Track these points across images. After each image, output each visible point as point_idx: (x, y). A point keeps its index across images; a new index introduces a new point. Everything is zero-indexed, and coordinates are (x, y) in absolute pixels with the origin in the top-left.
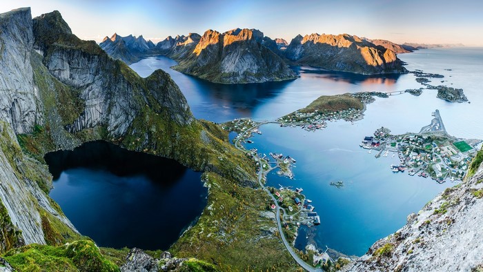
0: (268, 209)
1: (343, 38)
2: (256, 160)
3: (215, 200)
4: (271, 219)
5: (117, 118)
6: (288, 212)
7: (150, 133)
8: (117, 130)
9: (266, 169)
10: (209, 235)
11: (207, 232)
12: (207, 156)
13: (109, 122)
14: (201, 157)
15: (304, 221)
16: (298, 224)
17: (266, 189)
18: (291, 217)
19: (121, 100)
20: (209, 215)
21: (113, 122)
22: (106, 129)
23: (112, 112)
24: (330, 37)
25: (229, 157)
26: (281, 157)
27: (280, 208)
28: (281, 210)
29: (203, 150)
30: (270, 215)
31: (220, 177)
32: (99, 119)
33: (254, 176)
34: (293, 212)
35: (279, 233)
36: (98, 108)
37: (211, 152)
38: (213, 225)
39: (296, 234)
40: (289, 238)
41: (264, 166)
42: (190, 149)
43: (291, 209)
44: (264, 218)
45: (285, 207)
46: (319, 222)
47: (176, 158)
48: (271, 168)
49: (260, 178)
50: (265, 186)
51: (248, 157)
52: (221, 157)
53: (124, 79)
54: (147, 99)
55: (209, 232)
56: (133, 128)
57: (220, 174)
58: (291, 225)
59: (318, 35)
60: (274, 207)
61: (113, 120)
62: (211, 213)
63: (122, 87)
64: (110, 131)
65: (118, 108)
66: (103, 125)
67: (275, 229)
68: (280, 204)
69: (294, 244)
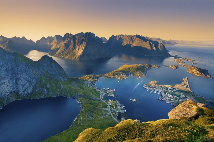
0: (106, 107)
1: (135, 37)
2: (98, 91)
3: (84, 107)
4: (107, 111)
5: (23, 86)
6: (113, 108)
7: (47, 88)
8: (26, 92)
9: (103, 94)
10: (85, 119)
11: (83, 118)
12: (78, 92)
13: (19, 89)
14: (75, 92)
15: (120, 111)
16: (118, 112)
17: (104, 101)
18: (115, 110)
19: (24, 76)
20: (83, 112)
21: (21, 89)
22: (18, 94)
23: (19, 84)
24: (129, 36)
25: (87, 90)
26: (108, 89)
27: (110, 107)
28: (110, 108)
29: (75, 90)
30: (107, 109)
31: (85, 99)
32: (10, 90)
33: (98, 97)
34: (115, 108)
35: (111, 115)
36: (8, 84)
37: (79, 90)
38: (86, 115)
39: (117, 115)
40: (115, 116)
41: (102, 93)
42: (69, 91)
43: (115, 107)
44: (105, 110)
45: (112, 107)
46: (126, 112)
47: (63, 96)
48: (105, 94)
49: (101, 97)
50: (103, 100)
51: (95, 90)
52: (84, 91)
53: (22, 63)
54: (41, 72)
55: (85, 118)
56: (36, 88)
57: (84, 97)
58: (115, 112)
59: (123, 35)
60: (107, 107)
61: (21, 88)
62: (84, 112)
63: (22, 68)
64: (21, 94)
65: (23, 80)
66: (14, 92)
67: (109, 113)
68: (110, 106)
69: (116, 118)
